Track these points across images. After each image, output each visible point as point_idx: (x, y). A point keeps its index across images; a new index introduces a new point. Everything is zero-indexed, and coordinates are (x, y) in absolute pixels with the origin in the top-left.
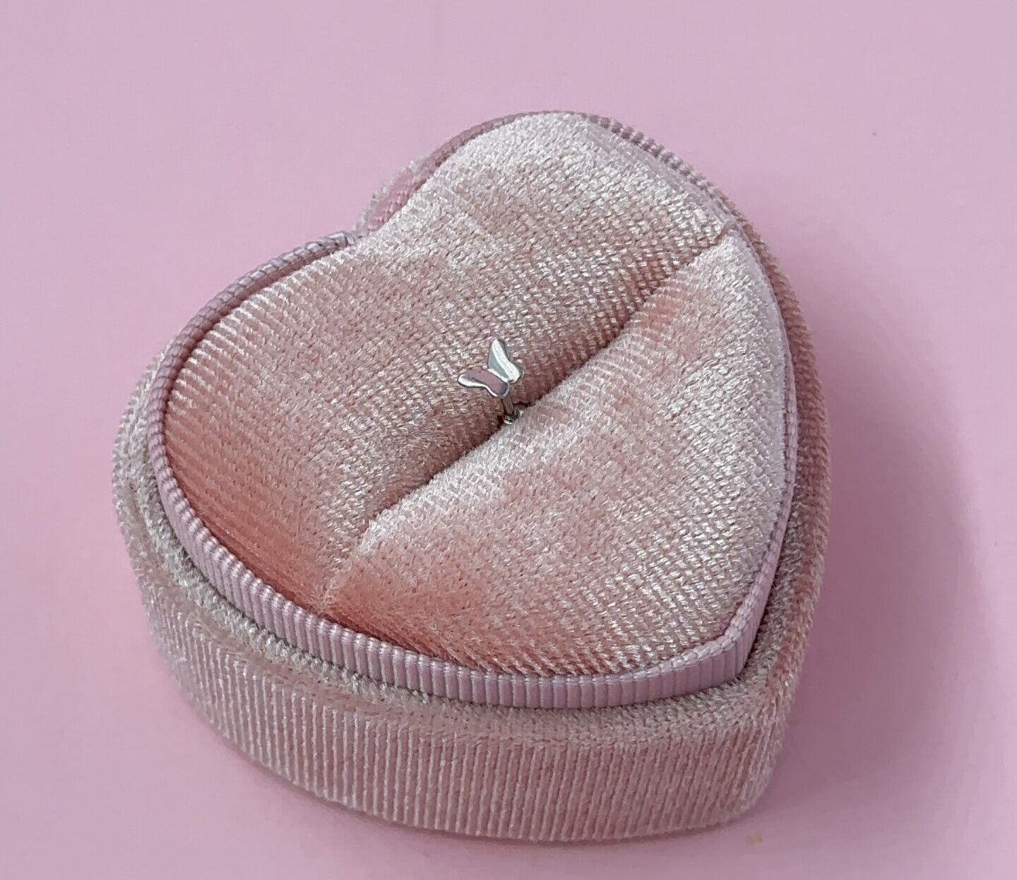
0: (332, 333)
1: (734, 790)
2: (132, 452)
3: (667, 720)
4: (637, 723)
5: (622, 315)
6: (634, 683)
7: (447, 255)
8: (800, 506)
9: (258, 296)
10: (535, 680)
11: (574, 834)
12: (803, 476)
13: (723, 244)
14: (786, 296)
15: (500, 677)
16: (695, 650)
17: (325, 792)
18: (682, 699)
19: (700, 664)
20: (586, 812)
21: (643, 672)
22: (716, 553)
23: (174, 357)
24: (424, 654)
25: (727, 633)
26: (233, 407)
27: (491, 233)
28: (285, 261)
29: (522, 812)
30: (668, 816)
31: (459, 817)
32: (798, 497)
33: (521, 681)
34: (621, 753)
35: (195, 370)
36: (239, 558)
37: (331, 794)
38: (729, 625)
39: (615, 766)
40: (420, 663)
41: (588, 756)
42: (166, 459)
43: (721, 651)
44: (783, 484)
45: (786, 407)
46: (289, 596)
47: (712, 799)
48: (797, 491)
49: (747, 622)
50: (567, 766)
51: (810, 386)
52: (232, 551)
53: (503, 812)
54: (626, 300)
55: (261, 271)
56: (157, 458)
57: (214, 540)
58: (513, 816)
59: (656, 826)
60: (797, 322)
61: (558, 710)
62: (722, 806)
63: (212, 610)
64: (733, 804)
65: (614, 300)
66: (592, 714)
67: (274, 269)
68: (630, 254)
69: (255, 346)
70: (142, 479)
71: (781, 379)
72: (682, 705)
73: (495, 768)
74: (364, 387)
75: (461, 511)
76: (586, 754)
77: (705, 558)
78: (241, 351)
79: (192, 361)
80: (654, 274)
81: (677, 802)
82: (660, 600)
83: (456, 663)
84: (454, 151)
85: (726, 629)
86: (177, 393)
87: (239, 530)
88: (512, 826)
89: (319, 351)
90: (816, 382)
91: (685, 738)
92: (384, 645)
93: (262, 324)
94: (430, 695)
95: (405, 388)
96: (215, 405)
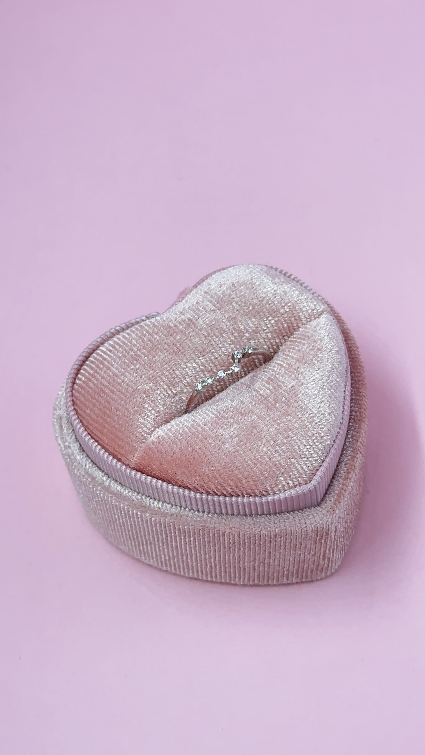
0: (145, 349)
1: (321, 562)
2: (62, 403)
3: (285, 521)
4: (271, 522)
5: (275, 347)
6: (268, 502)
7: (199, 318)
8: (352, 433)
9: (117, 336)
10: (224, 498)
11: (251, 580)
12: (354, 420)
13: (321, 318)
14: (353, 345)
15: (209, 497)
16: (296, 488)
17: (143, 558)
18: (292, 513)
19: (298, 496)
20: (254, 569)
21: (272, 497)
22: (307, 446)
23: (79, 360)
24: (176, 485)
25: (311, 482)
26: (100, 379)
27: (218, 310)
28: (131, 323)
29: (226, 568)
30: (293, 574)
31: (199, 569)
32: (351, 429)
33: (218, 499)
34: (264, 535)
35: (87, 365)
36: (99, 444)
37: (146, 559)
38: (313, 479)
39: (263, 544)
40: (175, 490)
41: (250, 537)
42: (72, 402)
43: (307, 489)
44: (341, 420)
45: (345, 388)
46: (119, 460)
47: (311, 566)
48: (351, 427)
49: (321, 478)
50: (241, 543)
51: (360, 383)
52: (96, 441)
53: (218, 567)
54: (277, 341)
55: (120, 327)
56: (68, 402)
57: (90, 437)
58: (222, 569)
59: (288, 579)
60: (357, 357)
61: (236, 515)
62: (317, 570)
63: (88, 469)
64: (322, 569)
65: (271, 341)
66: (251, 518)
67: (126, 326)
68: (279, 320)
69: (112, 355)
70: (65, 414)
71: (344, 376)
72: (292, 515)
73: (210, 542)
74: (157, 371)
75: (195, 424)
76: (249, 537)
77: (302, 447)
78: (107, 357)
79: (87, 362)
80: (289, 330)
81: (295, 566)
82: (281, 465)
83: (189, 489)
84: (207, 279)
85: (311, 480)
86: (79, 376)
87: (99, 432)
88: (223, 574)
89: (139, 356)
90: (364, 381)
91: (292, 530)
92: (160, 481)
93: (116, 346)
94: (181, 507)
95: (175, 373)
96: (92, 379)
